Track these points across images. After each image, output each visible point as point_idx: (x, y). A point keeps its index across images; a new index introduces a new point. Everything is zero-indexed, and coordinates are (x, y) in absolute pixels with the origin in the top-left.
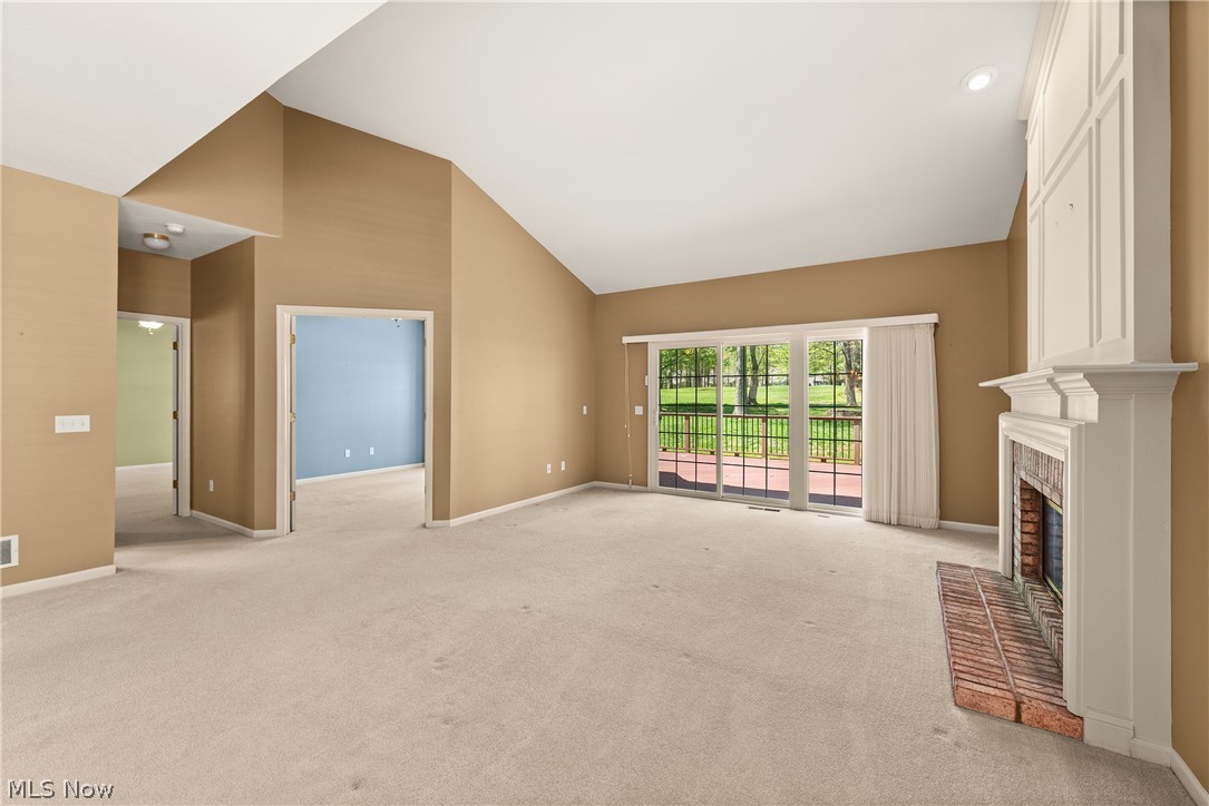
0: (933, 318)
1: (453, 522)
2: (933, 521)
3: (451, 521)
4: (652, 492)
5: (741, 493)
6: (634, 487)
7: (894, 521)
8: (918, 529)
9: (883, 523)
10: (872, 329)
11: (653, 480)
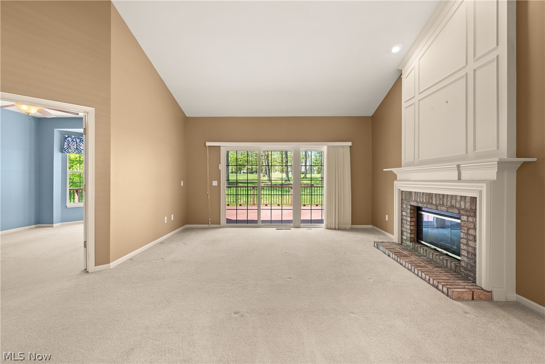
0: (350, 144)
1: (113, 265)
2: (349, 226)
3: (111, 264)
4: (223, 227)
5: (271, 223)
6: (212, 226)
7: (337, 228)
8: (344, 230)
9: (332, 229)
10: (329, 147)
11: (223, 221)
